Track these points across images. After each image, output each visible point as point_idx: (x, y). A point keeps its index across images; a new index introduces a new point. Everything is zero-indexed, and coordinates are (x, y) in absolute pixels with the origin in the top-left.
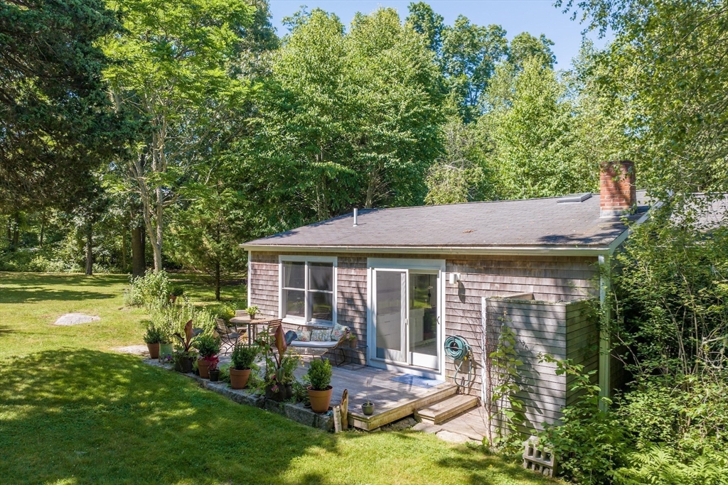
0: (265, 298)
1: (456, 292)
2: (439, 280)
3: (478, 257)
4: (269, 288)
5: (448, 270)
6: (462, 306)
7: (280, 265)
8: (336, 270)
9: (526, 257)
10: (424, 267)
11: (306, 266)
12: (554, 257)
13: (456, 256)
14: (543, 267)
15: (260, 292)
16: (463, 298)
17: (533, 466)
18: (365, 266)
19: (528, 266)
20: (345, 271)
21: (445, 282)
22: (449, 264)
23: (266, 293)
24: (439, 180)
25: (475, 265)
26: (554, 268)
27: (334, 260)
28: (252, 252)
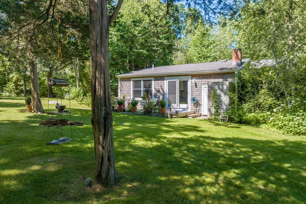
0: (126, 93)
1: (194, 85)
2: (188, 82)
3: (201, 74)
4: (127, 90)
5: (192, 79)
6: (196, 89)
7: (132, 82)
8: (153, 82)
9: (215, 73)
10: (184, 79)
11: (142, 81)
12: (223, 73)
13: (194, 75)
14: (220, 76)
15: (124, 91)
16: (196, 86)
17: (223, 120)
18: (164, 80)
19: (216, 76)
20: (156, 82)
21: (190, 83)
22: (192, 77)
23: (126, 91)
24: (176, 57)
25: (200, 77)
26: (223, 76)
27: (153, 79)
28: (120, 78)
